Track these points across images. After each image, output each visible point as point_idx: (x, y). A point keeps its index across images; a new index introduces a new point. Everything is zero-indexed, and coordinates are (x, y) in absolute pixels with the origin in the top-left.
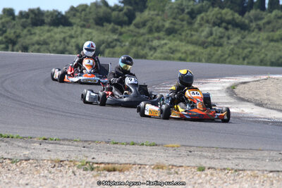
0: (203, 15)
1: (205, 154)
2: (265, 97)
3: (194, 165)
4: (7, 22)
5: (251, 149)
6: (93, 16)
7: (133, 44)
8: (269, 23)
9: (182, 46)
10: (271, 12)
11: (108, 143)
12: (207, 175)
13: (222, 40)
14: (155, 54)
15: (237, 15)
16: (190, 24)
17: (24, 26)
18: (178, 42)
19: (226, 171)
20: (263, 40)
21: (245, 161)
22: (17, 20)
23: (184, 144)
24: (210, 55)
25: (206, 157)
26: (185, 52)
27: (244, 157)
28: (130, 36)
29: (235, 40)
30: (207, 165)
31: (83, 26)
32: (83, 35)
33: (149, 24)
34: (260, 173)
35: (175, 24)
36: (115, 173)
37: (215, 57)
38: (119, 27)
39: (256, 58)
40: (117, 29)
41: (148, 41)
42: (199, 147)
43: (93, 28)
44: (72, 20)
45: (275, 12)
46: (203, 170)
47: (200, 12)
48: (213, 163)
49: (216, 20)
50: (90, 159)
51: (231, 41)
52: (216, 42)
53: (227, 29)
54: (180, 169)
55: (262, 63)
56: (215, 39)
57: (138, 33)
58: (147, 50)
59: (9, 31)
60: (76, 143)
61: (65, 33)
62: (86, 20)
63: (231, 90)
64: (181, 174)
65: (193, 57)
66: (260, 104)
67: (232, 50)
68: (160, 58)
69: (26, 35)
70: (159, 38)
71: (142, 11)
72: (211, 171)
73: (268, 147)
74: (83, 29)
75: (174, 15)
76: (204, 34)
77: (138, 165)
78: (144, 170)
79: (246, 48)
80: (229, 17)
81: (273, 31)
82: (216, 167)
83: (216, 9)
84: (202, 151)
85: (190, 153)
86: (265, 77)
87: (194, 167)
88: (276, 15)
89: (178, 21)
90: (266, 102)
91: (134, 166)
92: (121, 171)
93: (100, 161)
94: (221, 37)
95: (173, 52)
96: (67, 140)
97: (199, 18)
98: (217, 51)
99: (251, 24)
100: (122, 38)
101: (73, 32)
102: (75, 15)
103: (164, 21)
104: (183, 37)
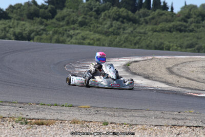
0: (106, 12)
1: (108, 113)
2: (151, 72)
3: (100, 120)
5: (141, 110)
6: (25, 12)
7: (55, 32)
8: (153, 18)
9: (91, 34)
10: (155, 11)
11: (38, 104)
12: (109, 128)
13: (119, 31)
15: (130, 13)
16: (96, 18)
18: (88, 32)
19: (124, 126)
20: (149, 31)
21: (137, 118)
23: (93, 105)
25: (109, 115)
26: (93, 39)
27: (136, 115)
28: (54, 27)
29: (129, 30)
30: (110, 121)
31: (19, 19)
32: (19, 26)
33: (66, 19)
34: (148, 127)
35: (86, 18)
36: (43, 126)
37: (114, 43)
38: (45, 20)
39: (143, 44)
40: (43, 22)
41: (66, 31)
42: (104, 108)
43: (26, 21)
44: (10, 15)
45: (158, 11)
46: (107, 125)
47: (104, 10)
48: (114, 120)
49: (115, 16)
50: (24, 116)
51: (127, 31)
52: (115, 32)
53: (123, 22)
54: (90, 123)
55: (148, 47)
56: (114, 30)
57: (59, 25)
58: (65, 37)
60: (14, 104)
61: (5, 24)
62: (21, 15)
63: (127, 67)
64: (91, 127)
65: (98, 42)
66: (147, 77)
67: (127, 38)
68: (75, 44)
70: (74, 29)
71: (62, 9)
72: (112, 125)
73: (153, 108)
74: (19, 21)
75: (85, 12)
76: (106, 26)
77: (60, 120)
78: (64, 124)
79: (137, 36)
80: (124, 14)
81: (156, 24)
82: (116, 122)
83: (115, 8)
84: (106, 111)
85: (97, 112)
86: (151, 58)
87: (101, 122)
88: (158, 13)
89: (88, 17)
90: (152, 75)
91: (57, 122)
92: (47, 125)
93: (32, 117)
94: (119, 29)
95: (84, 39)
96: (8, 102)
97: (103, 14)
98: (116, 38)
99: (140, 19)
100: (47, 28)
101: (11, 24)
102: (12, 12)
103: (78, 17)
104: (92, 28)
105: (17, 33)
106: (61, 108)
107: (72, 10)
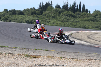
0: (63, 13)
2: (81, 37)
3: (59, 56)
4: (5, 13)
5: (76, 52)
6: (30, 12)
7: (42, 21)
8: (82, 16)
10: (83, 13)
11: (34, 49)
12: (63, 60)
13: (68, 20)
14: (48, 24)
15: (73, 13)
16: (59, 15)
17: (10, 15)
18: (55, 21)
19: (69, 59)
20: (80, 21)
21: (74, 56)
22: (8, 12)
23: (56, 50)
25: (63, 54)
26: (57, 24)
29: (72, 20)
30: (63, 57)
31: (28, 15)
32: (28, 18)
33: (47, 15)
34: (78, 60)
35: (55, 15)
37: (66, 25)
39: (78, 26)
40: (37, 16)
41: (47, 20)
42: (61, 51)
43: (31, 16)
44: (24, 13)
46: (62, 58)
47: (62, 12)
48: (65, 56)
49: (67, 14)
50: (29, 54)
51: (71, 21)
53: (70, 17)
54: (55, 57)
55: (80, 27)
56: (66, 20)
57: (44, 17)
58: (46, 22)
59: (6, 16)
60: (24, 49)
62: (29, 13)
63: (71, 35)
64: (55, 59)
65: (60, 25)
66: (79, 39)
67: (71, 23)
68: (50, 25)
69: (11, 17)
70: (50, 19)
71: (45, 11)
72: (64, 58)
73: (81, 52)
75: (54, 12)
76: (63, 18)
77: (43, 56)
78: (44, 58)
79: (75, 23)
80: (70, 14)
81: (83, 18)
82: (66, 57)
83: (67, 11)
84: (61, 53)
85: (58, 53)
86: (81, 31)
90: (81, 39)
92: (37, 58)
93: (31, 54)
94: (68, 19)
95: (54, 23)
96: (22, 48)
97: (62, 13)
98: (67, 23)
99: (77, 16)
101: (25, 17)
103: (51, 14)
104: (57, 19)
105: (27, 20)
106: (43, 51)
107: (49, 12)
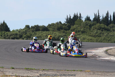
0: (94, 26)
1: (99, 74)
4: (27, 30)
6: (56, 27)
9: (87, 37)
11: (65, 70)
13: (101, 35)
15: (106, 26)
16: (90, 29)
17: (33, 31)
18: (85, 36)
21: (113, 76)
22: (30, 29)
23: (92, 70)
24: (97, 40)
26: (88, 39)
27: (113, 74)
28: (69, 34)
31: (53, 31)
32: (53, 34)
33: (75, 30)
35: (85, 29)
37: (98, 41)
38: (65, 31)
39: (113, 41)
42: (97, 71)
43: (56, 31)
44: (49, 29)
47: (93, 25)
49: (99, 28)
51: (104, 35)
52: (99, 35)
53: (102, 31)
59: (27, 33)
60: (54, 71)
62: (54, 29)
63: (106, 52)
67: (105, 38)
69: (34, 34)
70: (79, 35)
71: (73, 25)
75: (84, 26)
79: (109, 37)
80: (103, 27)
83: (99, 24)
85: (94, 74)
95: (84, 39)
96: (51, 70)
97: (93, 27)
99: (111, 29)
100: (66, 34)
101: (50, 33)
102: (50, 27)
103: (81, 29)
104: (87, 34)
106: (77, 72)
107: (78, 26)
